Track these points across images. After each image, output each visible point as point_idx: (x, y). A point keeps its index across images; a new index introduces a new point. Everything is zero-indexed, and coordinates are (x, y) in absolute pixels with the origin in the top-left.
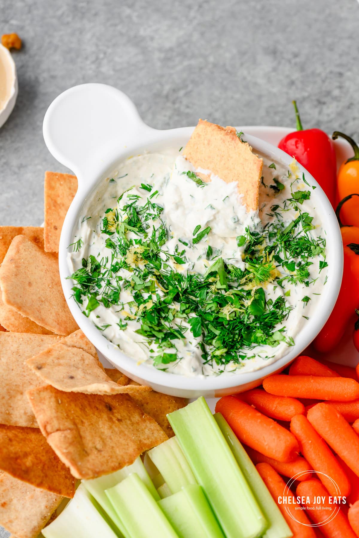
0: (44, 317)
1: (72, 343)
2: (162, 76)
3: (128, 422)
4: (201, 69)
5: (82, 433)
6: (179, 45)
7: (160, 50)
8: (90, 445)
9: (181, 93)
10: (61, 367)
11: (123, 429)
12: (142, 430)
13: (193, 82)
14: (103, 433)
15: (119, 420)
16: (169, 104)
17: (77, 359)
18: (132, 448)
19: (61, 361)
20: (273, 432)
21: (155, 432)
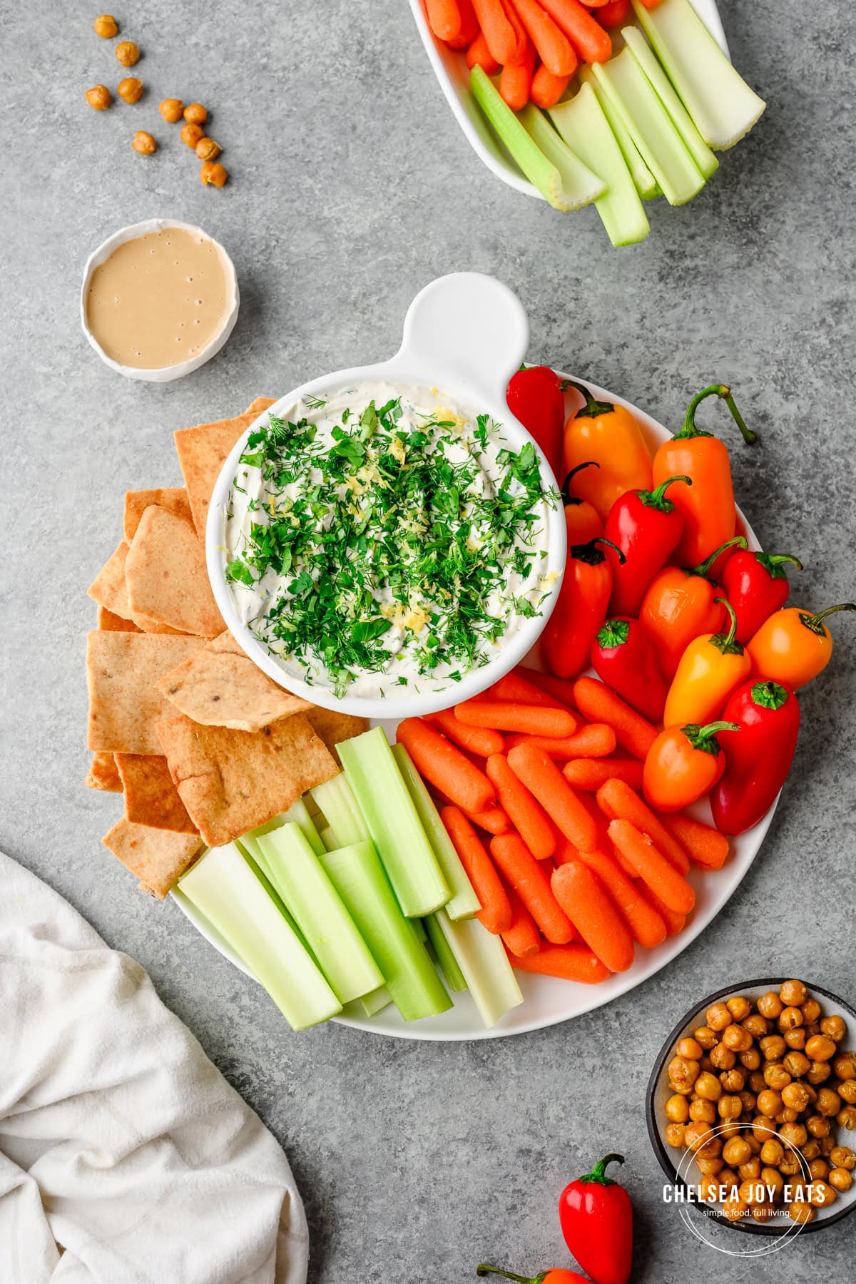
0: (184, 618)
1: (222, 648)
2: (350, 275)
3: (291, 749)
4: (400, 266)
5: (224, 775)
6: (374, 232)
7: (348, 238)
8: (234, 790)
9: (374, 299)
10: (203, 684)
11: (281, 762)
12: (307, 761)
13: (388, 284)
14: (253, 770)
15: (278, 749)
16: (357, 314)
17: (226, 669)
18: (289, 789)
19: (205, 675)
20: (465, 778)
21: (324, 763)
